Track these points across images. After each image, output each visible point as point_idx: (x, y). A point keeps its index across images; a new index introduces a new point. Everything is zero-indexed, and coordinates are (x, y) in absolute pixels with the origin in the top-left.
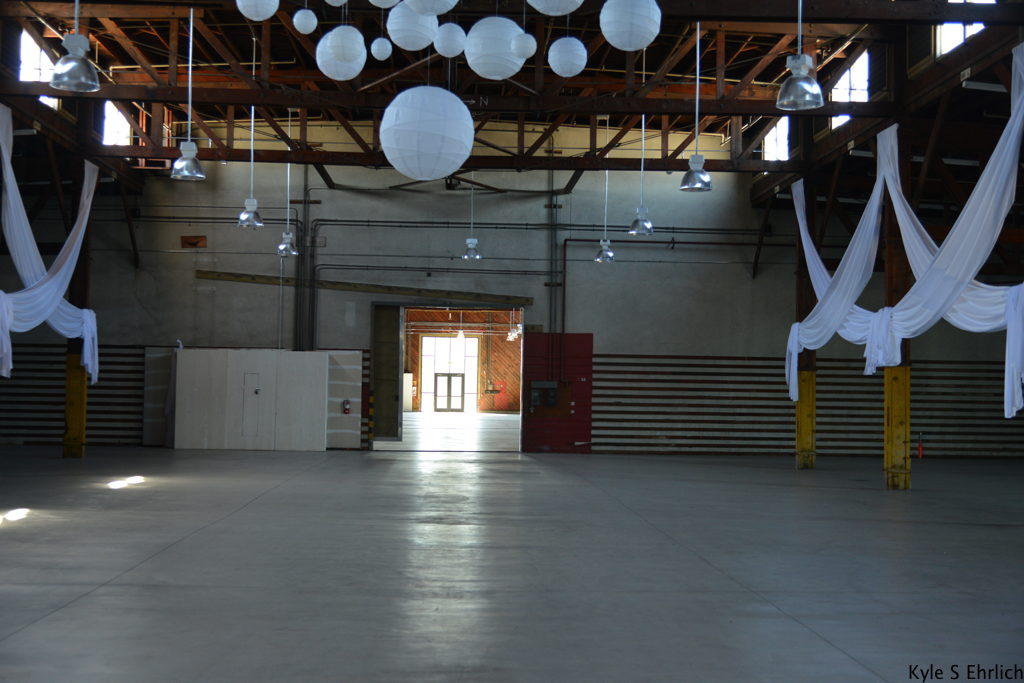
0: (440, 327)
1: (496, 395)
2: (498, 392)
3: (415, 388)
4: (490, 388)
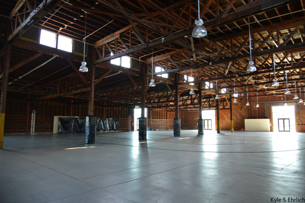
1: (303, 126)
3: (271, 124)
4: (301, 123)
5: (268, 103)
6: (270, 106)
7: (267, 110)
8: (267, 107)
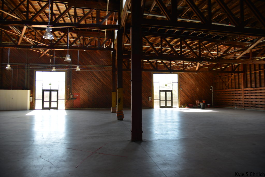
0: (45, 66)
1: (75, 100)
2: (76, 98)
3: (32, 97)
4: (71, 97)
5: (31, 66)
6: (33, 70)
7: (27, 76)
8: (27, 71)
